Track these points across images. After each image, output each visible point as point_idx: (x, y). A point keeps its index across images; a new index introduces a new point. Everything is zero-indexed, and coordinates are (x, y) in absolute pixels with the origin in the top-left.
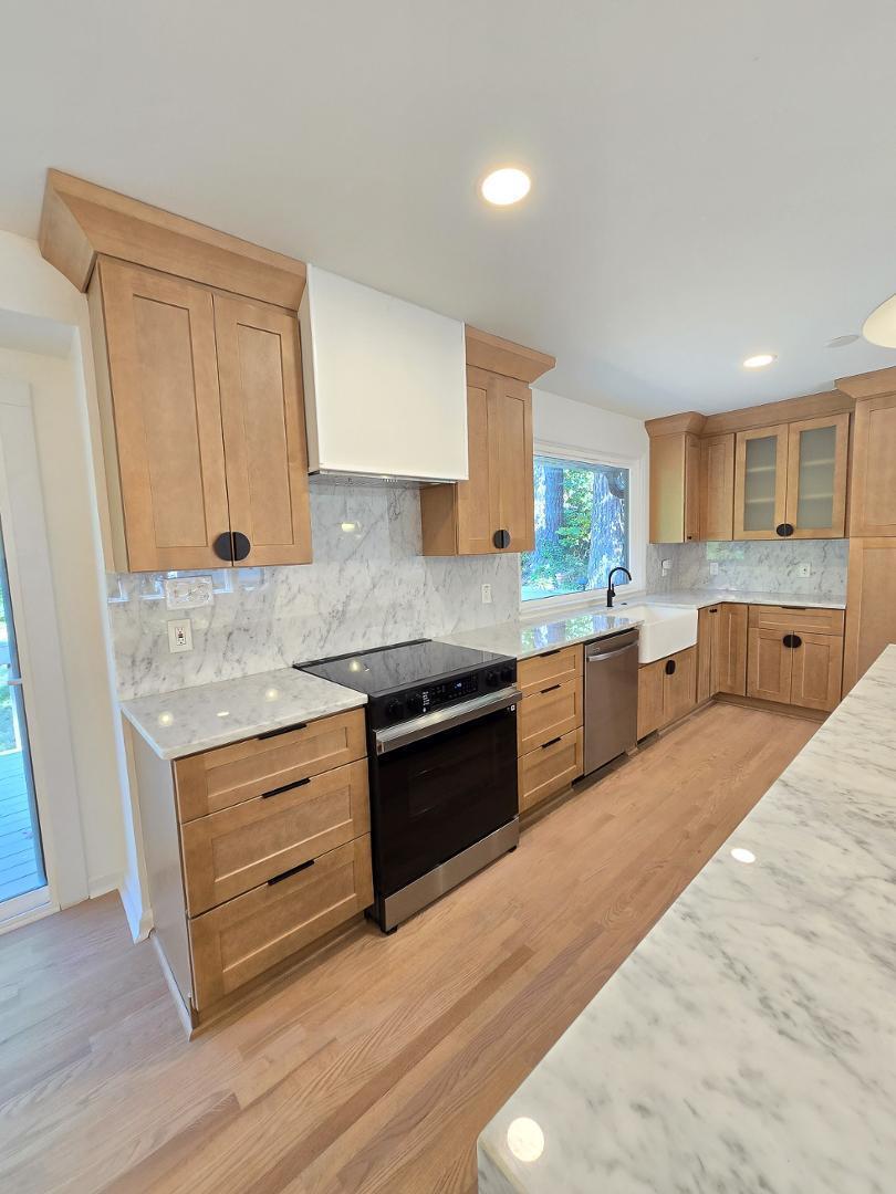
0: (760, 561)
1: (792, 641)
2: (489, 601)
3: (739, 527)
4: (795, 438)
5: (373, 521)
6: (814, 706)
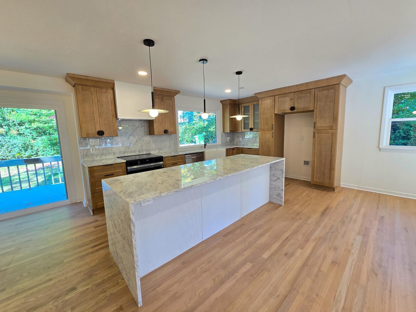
2: (168, 145)
3: (243, 128)
5: (136, 127)
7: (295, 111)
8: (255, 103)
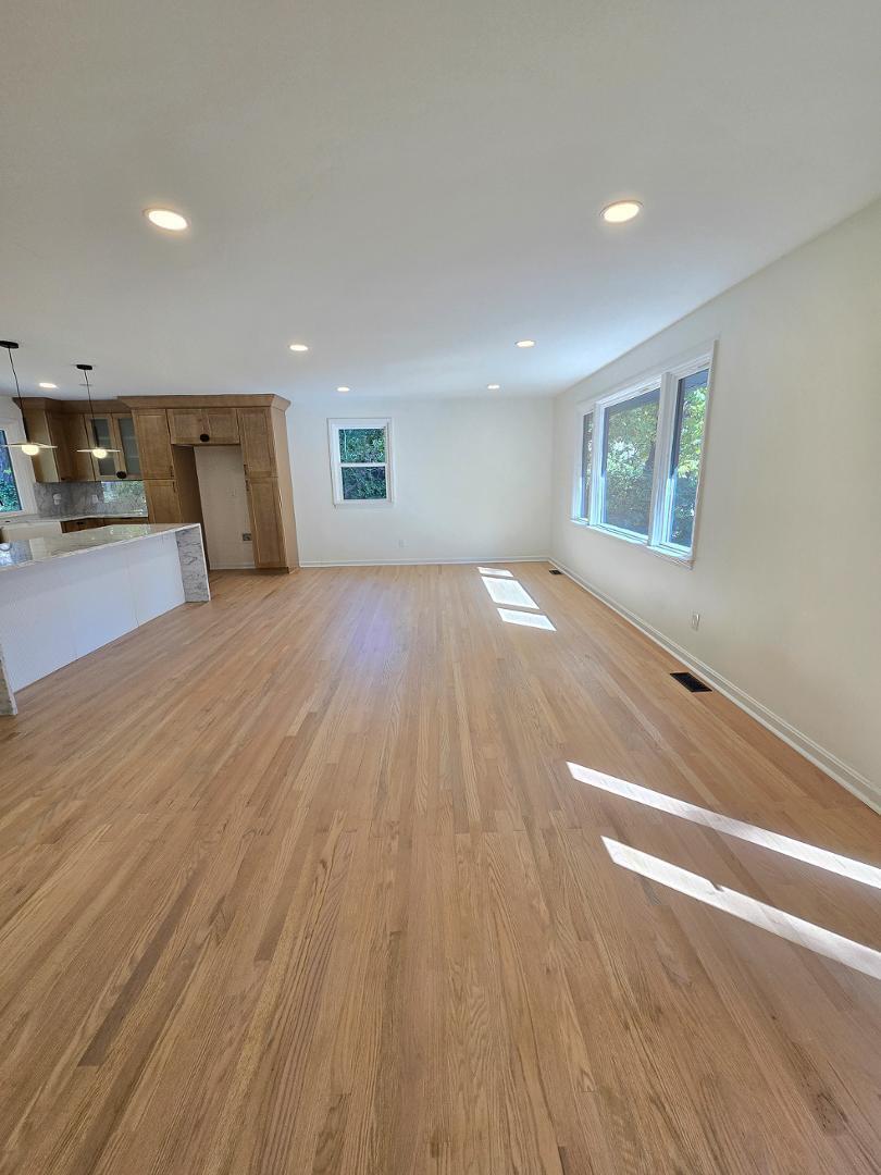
3: (97, 472)
4: (116, 423)
7: (210, 442)
8: (121, 416)
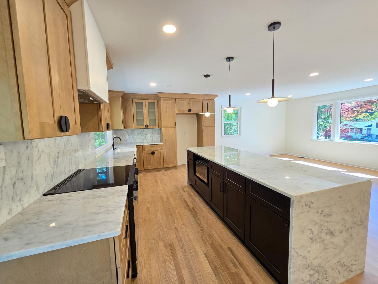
0: (139, 134)
1: (153, 153)
2: (90, 151)
3: (135, 125)
4: (147, 104)
6: (159, 167)
7: (191, 113)
8: (149, 101)
